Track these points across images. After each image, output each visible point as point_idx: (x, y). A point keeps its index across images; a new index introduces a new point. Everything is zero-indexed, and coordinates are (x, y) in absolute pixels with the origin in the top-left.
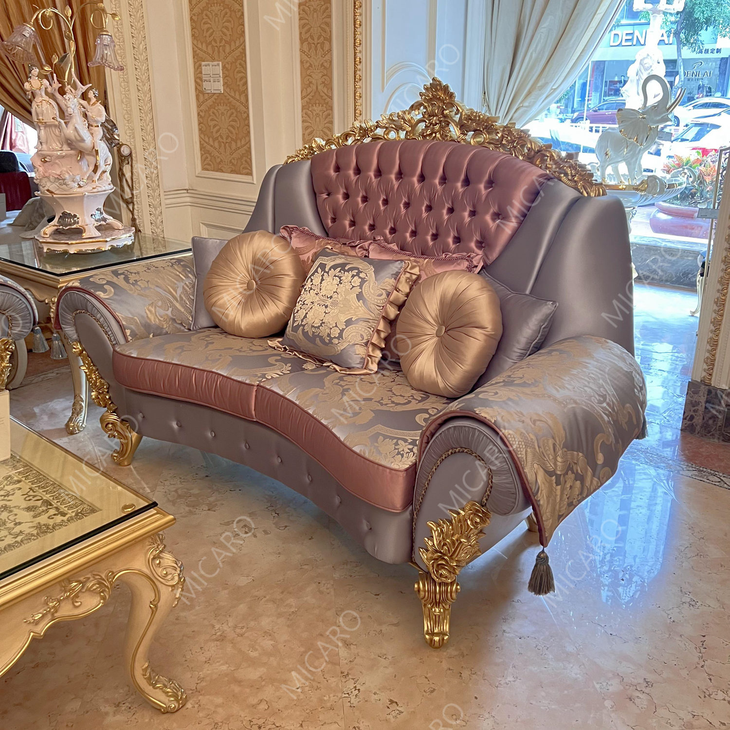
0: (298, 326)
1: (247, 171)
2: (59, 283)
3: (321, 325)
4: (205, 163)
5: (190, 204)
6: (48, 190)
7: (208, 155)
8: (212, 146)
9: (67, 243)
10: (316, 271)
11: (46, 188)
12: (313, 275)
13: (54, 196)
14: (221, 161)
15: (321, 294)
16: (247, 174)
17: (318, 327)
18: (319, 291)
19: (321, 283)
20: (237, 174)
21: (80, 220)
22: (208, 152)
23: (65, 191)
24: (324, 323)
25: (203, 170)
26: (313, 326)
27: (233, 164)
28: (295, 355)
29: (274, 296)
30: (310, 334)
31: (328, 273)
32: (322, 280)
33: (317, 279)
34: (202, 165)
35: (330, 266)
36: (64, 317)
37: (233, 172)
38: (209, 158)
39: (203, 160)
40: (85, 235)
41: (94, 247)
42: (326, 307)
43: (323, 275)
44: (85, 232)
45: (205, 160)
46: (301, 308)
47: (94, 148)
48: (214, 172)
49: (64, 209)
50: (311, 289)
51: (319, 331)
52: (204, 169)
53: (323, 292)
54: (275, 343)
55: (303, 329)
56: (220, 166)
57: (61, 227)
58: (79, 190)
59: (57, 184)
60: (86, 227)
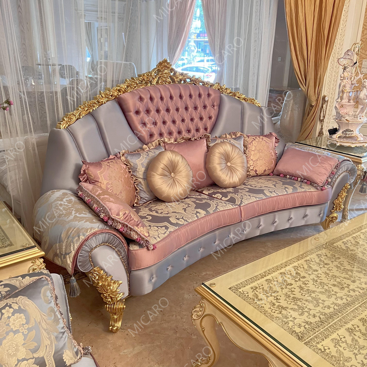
2: (361, 160)
6: (346, 120)
9: (353, 143)
13: (349, 122)
21: (354, 133)
40: (358, 140)
41: (361, 145)
49: (348, 127)
57: (344, 135)
58: (360, 120)
59: (353, 117)
60: (357, 136)
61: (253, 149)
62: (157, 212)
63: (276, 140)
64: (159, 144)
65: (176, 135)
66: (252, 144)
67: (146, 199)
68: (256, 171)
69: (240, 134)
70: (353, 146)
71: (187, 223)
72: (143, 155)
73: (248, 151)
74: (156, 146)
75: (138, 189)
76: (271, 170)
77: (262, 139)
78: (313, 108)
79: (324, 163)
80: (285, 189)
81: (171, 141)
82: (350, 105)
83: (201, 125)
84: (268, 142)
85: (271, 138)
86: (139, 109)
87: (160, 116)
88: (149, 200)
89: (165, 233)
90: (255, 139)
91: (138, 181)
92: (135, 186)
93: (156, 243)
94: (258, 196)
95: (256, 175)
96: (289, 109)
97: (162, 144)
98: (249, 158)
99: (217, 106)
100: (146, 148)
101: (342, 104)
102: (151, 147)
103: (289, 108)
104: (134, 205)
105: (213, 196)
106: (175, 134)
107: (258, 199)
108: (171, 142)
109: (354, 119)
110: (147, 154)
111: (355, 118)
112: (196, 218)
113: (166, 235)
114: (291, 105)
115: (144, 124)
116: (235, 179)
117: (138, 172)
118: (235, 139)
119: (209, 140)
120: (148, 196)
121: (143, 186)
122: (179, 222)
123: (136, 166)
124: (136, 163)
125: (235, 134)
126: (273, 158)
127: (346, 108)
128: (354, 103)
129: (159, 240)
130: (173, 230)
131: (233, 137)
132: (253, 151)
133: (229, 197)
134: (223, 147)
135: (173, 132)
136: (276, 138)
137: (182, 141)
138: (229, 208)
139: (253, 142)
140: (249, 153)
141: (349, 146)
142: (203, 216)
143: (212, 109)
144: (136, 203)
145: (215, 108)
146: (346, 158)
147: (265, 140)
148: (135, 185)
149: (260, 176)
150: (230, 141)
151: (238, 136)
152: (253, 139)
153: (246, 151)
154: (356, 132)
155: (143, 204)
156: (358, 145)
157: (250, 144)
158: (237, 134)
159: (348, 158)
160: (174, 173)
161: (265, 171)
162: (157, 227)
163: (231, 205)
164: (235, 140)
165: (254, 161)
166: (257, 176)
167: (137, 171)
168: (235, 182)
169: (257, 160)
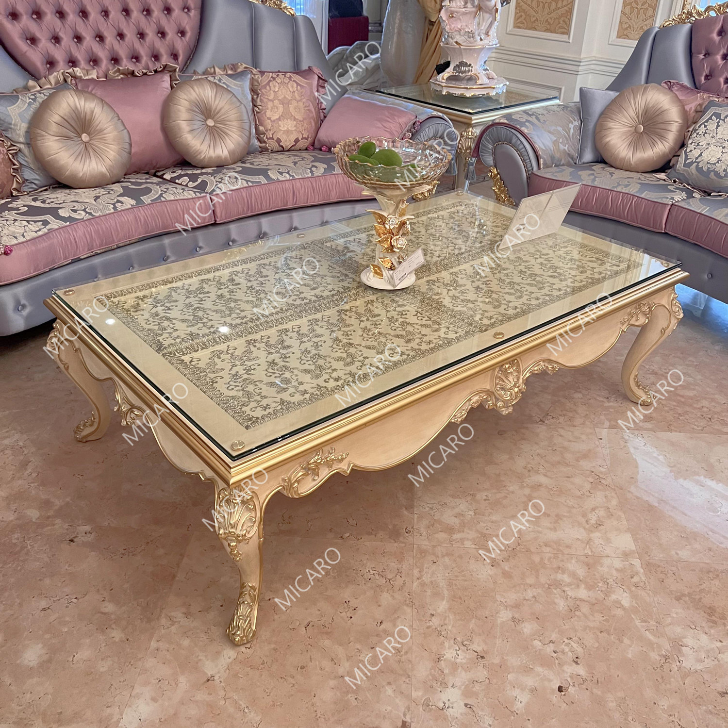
0: (692, 163)
1: (563, 30)
2: (471, 119)
3: (718, 162)
4: (519, 20)
5: (494, 59)
6: (456, 43)
7: (523, 14)
8: (529, 5)
9: (467, 88)
10: (710, 118)
11: (455, 40)
12: (707, 121)
13: (462, 47)
14: (537, 20)
15: (718, 137)
16: (563, 33)
17: (714, 164)
18: (715, 135)
19: (717, 128)
20: (552, 32)
21: (473, 69)
22: (524, 11)
23: (471, 43)
24: (721, 160)
25: (514, 27)
26: (708, 163)
27: (549, 24)
28: (684, 186)
29: (662, 137)
30: (705, 169)
31: (724, 120)
32: (718, 126)
33: (712, 126)
34: (514, 23)
35: (725, 115)
36: (485, 146)
37: (547, 30)
38: (524, 16)
39: (517, 18)
40: (479, 82)
41: (484, 92)
42: (724, 148)
43: (719, 122)
44: (478, 79)
45: (518, 19)
46: (695, 148)
47: (495, 6)
48: (527, 30)
49: (462, 58)
50: (706, 133)
51: (714, 167)
52: (516, 26)
53: (719, 136)
54: (662, 176)
55: (697, 166)
56: (534, 25)
57: (457, 74)
58: (481, 43)
59: (466, 37)
60: (478, 75)
61: (270, 98)
62: (44, 202)
63: (321, 81)
64: (65, 81)
65: (106, 65)
66: (268, 87)
67: (36, 182)
68: (279, 141)
69: (246, 68)
70: (468, 94)
71: (90, 217)
72: (24, 99)
73: (261, 100)
74: (57, 82)
75: (16, 163)
76: (309, 139)
77: (290, 78)
78: (433, 25)
79: (388, 121)
80: (310, 169)
81: (91, 74)
82: (467, 13)
83: (162, 48)
84: (300, 85)
85: (307, 77)
86: (14, 8)
87: (67, 26)
88: (42, 185)
89: (40, 230)
90: (274, 79)
91: (15, 148)
92: (9, 158)
93: (16, 245)
94: (252, 179)
95: (281, 149)
96: (394, 31)
97: (69, 80)
98: (264, 115)
99: (195, 9)
100: (34, 87)
101: (451, 11)
102: (44, 85)
103: (393, 29)
104: (12, 193)
105: (177, 181)
106: (105, 63)
107: (250, 184)
108: (90, 77)
109: (469, 39)
110: (33, 97)
111: (469, 37)
112: (112, 211)
113: (40, 233)
114: (397, 21)
115: (33, 40)
116: (222, 151)
117: (15, 130)
118: (230, 76)
119: (176, 77)
120: (38, 177)
121: (26, 158)
122: (74, 215)
123: (7, 120)
124: (7, 113)
125: (234, 67)
126: (311, 115)
127: (460, 19)
128: (474, 9)
129: (21, 239)
130: (57, 227)
131: (230, 72)
132: (270, 100)
133: (199, 181)
134: (195, 88)
135: (101, 60)
136: (319, 77)
137: (117, 76)
138: (186, 198)
139: (271, 84)
140: (263, 104)
141: (462, 94)
142: (127, 207)
143: (185, 15)
144: (15, 189)
145: (193, 13)
146: (435, 113)
147: (294, 81)
148: (10, 156)
149: (288, 151)
150: (220, 80)
151: (239, 70)
152: (272, 77)
153: (256, 102)
154: (477, 68)
155: (30, 192)
156: (478, 93)
157: (265, 87)
158: (238, 68)
159: (440, 114)
160: (89, 134)
161: (297, 141)
162: (28, 222)
163: (192, 193)
164: (230, 78)
165: (274, 121)
166: (283, 150)
167: (11, 128)
168: (219, 157)
169: (279, 119)
